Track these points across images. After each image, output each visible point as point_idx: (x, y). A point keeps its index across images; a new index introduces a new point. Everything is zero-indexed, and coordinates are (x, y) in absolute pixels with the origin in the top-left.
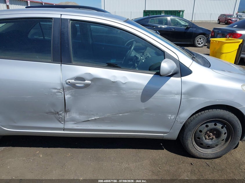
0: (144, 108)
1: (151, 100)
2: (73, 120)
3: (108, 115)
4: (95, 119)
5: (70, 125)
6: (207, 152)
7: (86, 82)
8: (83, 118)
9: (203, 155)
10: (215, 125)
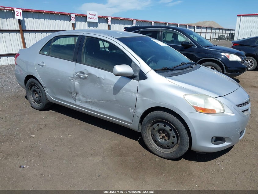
0: (115, 100)
1: (119, 94)
2: (79, 100)
3: (96, 100)
4: (90, 102)
5: (78, 103)
6: (161, 150)
7: (85, 75)
8: (84, 99)
9: (157, 152)
10: (165, 126)
